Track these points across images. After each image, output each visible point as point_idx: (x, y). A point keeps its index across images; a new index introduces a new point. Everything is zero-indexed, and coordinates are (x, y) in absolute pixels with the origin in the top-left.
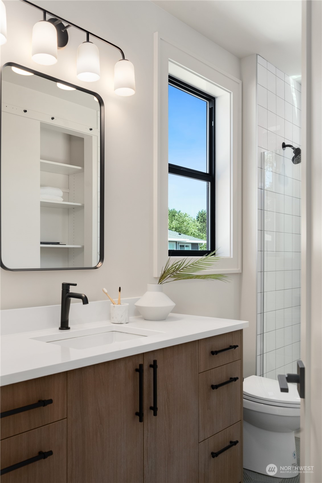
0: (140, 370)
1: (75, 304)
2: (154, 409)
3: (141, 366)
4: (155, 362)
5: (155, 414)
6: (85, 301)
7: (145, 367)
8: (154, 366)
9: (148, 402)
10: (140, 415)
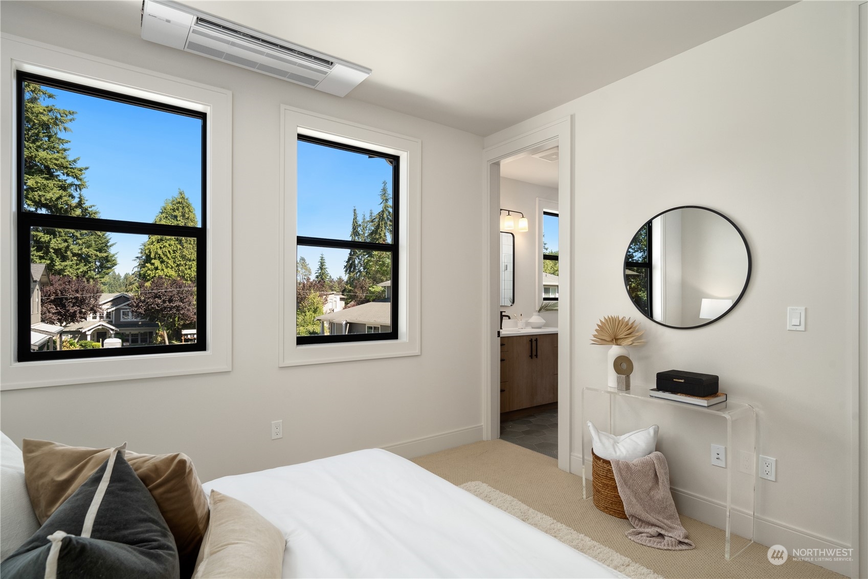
0: (531, 341)
1: (505, 320)
2: (536, 356)
3: (532, 339)
4: (537, 339)
5: (537, 357)
6: (509, 318)
7: (533, 340)
8: (536, 340)
9: (534, 353)
10: (531, 356)
